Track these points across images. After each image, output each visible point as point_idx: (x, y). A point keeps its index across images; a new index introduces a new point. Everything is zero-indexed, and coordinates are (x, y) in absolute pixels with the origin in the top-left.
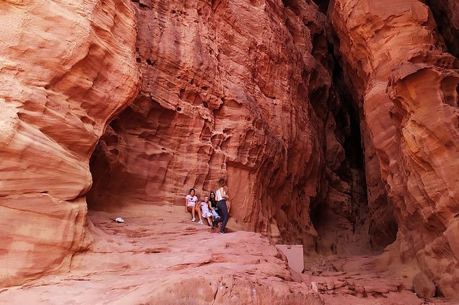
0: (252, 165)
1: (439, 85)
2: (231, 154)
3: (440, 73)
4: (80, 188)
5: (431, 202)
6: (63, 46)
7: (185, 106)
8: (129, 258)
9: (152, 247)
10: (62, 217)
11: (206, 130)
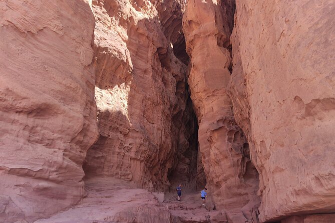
0: (142, 159)
1: (227, 133)
2: (132, 154)
3: (228, 129)
4: (82, 177)
5: (217, 177)
6: (75, 127)
7: (112, 134)
8: (100, 199)
9: (108, 195)
10: (78, 187)
11: (121, 144)
